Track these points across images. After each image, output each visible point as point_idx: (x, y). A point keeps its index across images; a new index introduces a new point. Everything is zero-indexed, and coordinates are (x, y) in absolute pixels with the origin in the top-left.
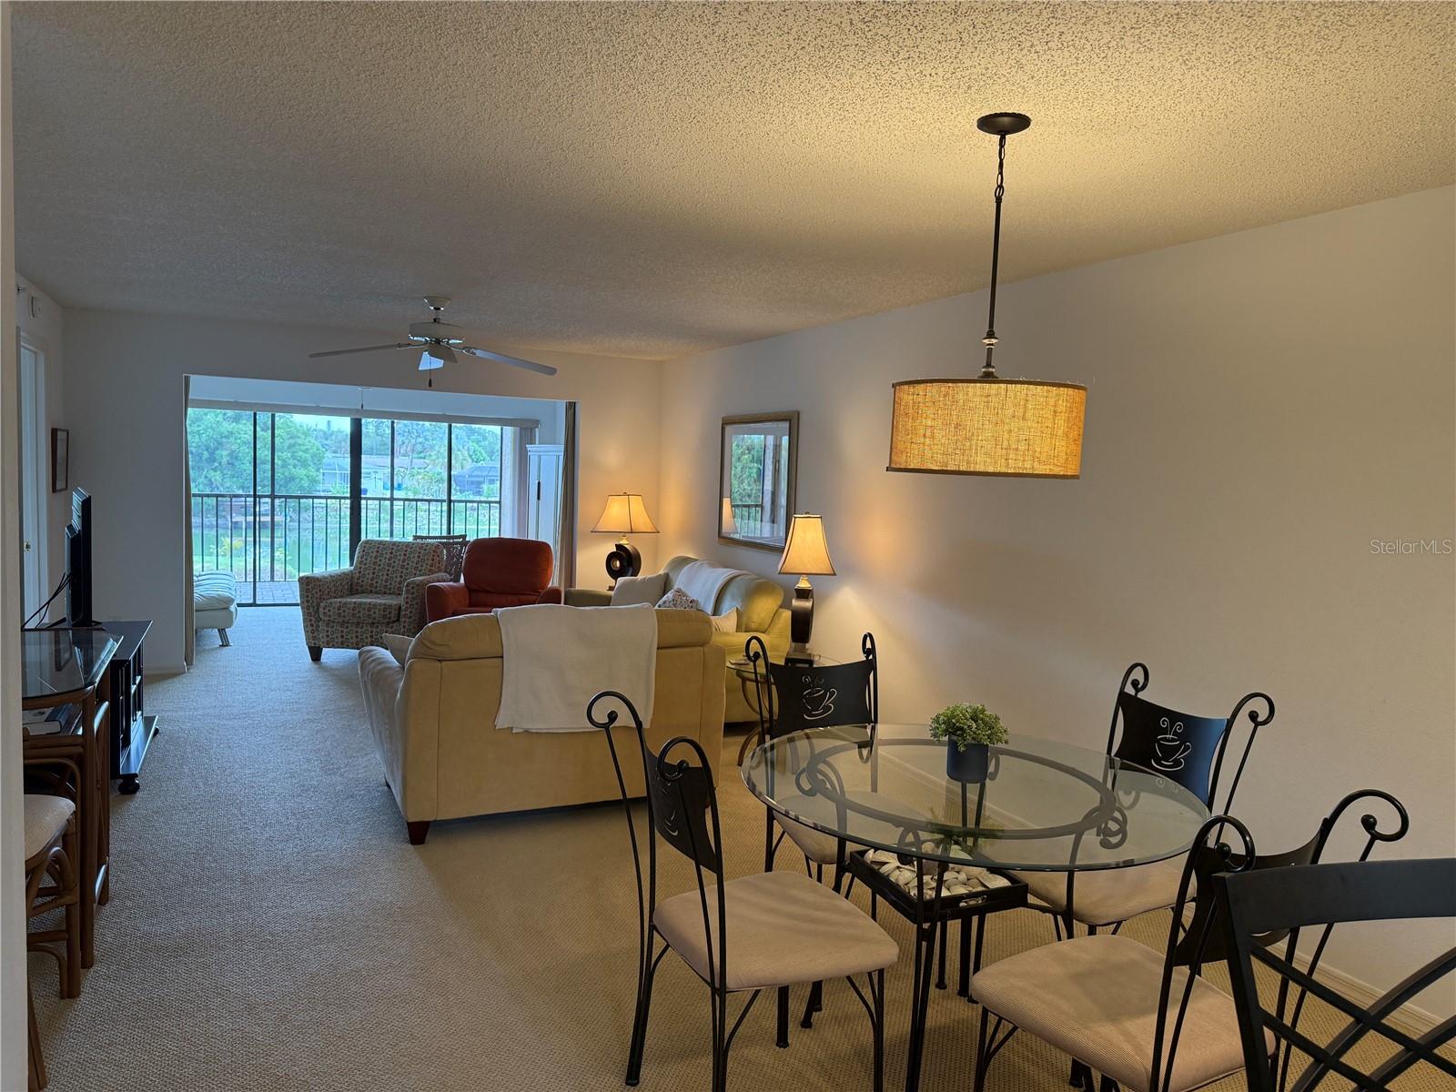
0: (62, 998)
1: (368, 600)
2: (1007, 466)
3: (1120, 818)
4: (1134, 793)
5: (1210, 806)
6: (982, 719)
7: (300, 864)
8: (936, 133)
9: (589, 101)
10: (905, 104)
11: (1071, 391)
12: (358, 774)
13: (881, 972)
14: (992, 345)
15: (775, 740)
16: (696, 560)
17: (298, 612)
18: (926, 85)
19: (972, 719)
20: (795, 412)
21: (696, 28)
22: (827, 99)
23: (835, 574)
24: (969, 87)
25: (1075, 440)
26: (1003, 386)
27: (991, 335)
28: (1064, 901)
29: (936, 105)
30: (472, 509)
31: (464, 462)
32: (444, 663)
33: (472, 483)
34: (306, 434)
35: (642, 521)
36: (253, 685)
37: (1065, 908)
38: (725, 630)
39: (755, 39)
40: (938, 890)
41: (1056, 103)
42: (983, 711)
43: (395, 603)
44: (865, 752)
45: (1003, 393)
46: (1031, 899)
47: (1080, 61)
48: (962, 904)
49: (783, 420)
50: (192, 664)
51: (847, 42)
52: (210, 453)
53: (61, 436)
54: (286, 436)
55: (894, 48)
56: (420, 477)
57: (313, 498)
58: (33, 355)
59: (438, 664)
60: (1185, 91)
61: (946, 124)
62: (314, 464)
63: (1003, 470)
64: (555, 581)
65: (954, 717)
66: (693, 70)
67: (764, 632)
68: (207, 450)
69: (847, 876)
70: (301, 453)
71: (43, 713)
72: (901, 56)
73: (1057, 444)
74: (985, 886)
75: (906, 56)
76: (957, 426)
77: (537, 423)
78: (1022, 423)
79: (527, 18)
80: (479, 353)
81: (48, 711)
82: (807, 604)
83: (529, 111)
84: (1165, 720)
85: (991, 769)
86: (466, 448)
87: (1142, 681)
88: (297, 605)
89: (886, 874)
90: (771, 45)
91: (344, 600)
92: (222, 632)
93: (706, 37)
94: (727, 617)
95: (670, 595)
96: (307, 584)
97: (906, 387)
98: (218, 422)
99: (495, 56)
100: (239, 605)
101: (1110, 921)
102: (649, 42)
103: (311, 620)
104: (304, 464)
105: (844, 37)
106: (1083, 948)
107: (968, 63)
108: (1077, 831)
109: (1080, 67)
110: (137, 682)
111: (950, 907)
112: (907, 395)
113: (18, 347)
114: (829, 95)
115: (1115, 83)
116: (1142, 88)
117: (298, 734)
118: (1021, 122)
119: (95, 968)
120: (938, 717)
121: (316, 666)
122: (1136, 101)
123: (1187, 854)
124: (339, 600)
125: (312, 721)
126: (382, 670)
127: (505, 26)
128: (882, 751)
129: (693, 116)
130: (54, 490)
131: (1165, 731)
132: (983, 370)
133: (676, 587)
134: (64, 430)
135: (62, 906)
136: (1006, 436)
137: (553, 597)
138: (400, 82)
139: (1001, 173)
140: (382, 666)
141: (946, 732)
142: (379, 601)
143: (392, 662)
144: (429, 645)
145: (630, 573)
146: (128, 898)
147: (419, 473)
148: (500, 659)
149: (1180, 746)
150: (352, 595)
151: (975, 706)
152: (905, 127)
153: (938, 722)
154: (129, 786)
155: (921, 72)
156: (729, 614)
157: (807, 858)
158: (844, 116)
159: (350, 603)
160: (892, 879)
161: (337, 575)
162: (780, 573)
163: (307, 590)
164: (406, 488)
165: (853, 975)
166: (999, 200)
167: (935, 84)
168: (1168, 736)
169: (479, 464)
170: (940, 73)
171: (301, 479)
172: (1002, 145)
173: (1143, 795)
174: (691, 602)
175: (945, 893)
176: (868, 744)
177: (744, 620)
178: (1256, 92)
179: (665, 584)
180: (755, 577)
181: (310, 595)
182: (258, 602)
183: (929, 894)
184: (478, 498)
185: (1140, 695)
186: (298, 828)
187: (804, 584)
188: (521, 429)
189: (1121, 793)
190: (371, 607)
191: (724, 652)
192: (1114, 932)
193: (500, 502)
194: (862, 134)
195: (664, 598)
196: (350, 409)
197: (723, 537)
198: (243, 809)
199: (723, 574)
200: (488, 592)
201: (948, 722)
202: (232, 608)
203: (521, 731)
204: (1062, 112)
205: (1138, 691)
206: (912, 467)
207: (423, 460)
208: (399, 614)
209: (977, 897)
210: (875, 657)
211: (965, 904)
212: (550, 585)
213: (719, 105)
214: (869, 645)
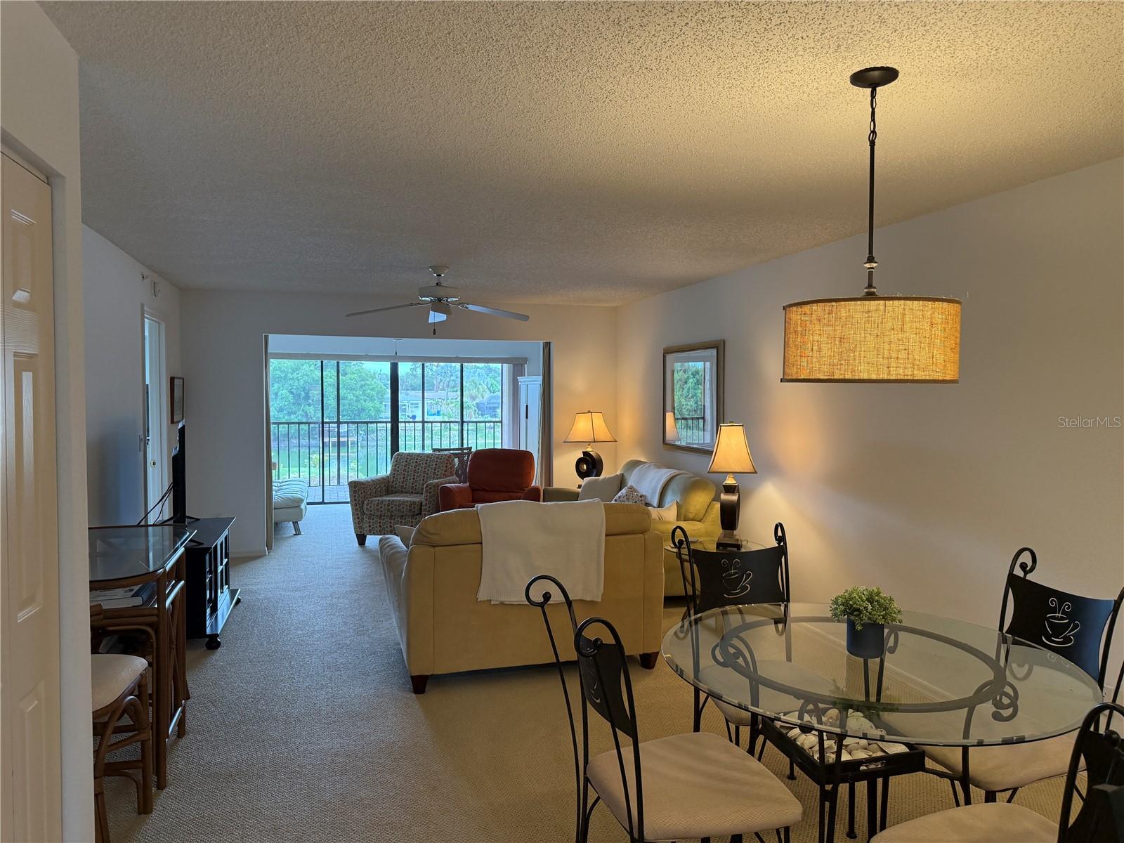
0: (140, 814)
1: (399, 498)
2: (889, 374)
3: (1012, 693)
4: (1027, 667)
5: (1101, 682)
6: (877, 601)
7: (328, 708)
8: (815, 92)
9: (519, 91)
10: (783, 68)
11: (945, 305)
12: (381, 635)
13: (787, 829)
14: (872, 268)
15: (699, 615)
16: (645, 463)
17: (348, 507)
18: (800, 48)
19: (868, 600)
20: (720, 341)
21: (593, 16)
22: (715, 69)
23: (756, 473)
24: (839, 46)
25: (952, 349)
26: (882, 302)
27: (871, 260)
28: (960, 767)
29: (811, 66)
30: (490, 428)
31: (484, 393)
32: (436, 548)
33: (490, 408)
34: (373, 378)
35: (602, 431)
36: (314, 564)
37: (961, 775)
38: (667, 520)
39: (644, 21)
40: (839, 754)
41: (920, 53)
42: (878, 594)
43: (418, 500)
44: (780, 626)
45: (882, 308)
46: (929, 763)
47: (938, 11)
48: (863, 768)
49: (712, 348)
50: (271, 549)
51: (724, 14)
52: (306, 393)
53: (177, 382)
54: (358, 379)
55: (766, 15)
56: (452, 405)
57: (377, 422)
58: (158, 324)
59: (432, 549)
60: (1042, 30)
61: (823, 83)
62: (379, 398)
63: (886, 377)
64: (537, 481)
65: (851, 599)
66: (598, 54)
67: (698, 521)
68: (304, 391)
69: (761, 738)
70: (369, 391)
71: (131, 590)
72: (774, 22)
73: (935, 352)
74: (883, 751)
75: (778, 22)
76: (841, 339)
77: (525, 360)
78: (900, 335)
79: (455, 22)
80: (471, 307)
81: (136, 588)
82: (734, 498)
83: (474, 104)
84: (1053, 600)
85: (891, 643)
86: (485, 382)
87: (1030, 564)
88: (348, 503)
89: (793, 739)
90: (659, 25)
91: (380, 499)
92: (295, 524)
93: (603, 23)
94: (669, 508)
95: (624, 491)
96: (355, 487)
97: (795, 308)
98: (311, 370)
99: (437, 58)
100: (308, 504)
101: (1008, 787)
102: (557, 32)
103: (358, 514)
104: (372, 399)
105: (721, 10)
106: (980, 814)
107: (835, 23)
108: (969, 704)
109: (939, 16)
110: (224, 564)
111: (851, 771)
112: (796, 315)
113: (143, 318)
114: (717, 66)
115: (974, 28)
116: (999, 30)
117: (341, 603)
118: (889, 75)
119: (167, 790)
120: (837, 599)
121: (361, 549)
122: (995, 44)
123: (1077, 732)
124: (378, 498)
125: (353, 592)
126: (393, 554)
127: (440, 31)
128: (794, 627)
129: (605, 96)
130: (172, 422)
131: (1054, 610)
132: (865, 290)
133: (629, 485)
134: (180, 378)
135: (138, 742)
136: (887, 347)
137: (534, 495)
138: (370, 88)
139: (873, 120)
140: (395, 550)
141: (845, 612)
142: (407, 499)
143: (402, 548)
144: (424, 533)
145: (594, 474)
146: (199, 733)
147: (452, 403)
148: (480, 545)
149: (1067, 625)
150: (388, 494)
151: (870, 589)
152: (787, 89)
153: (837, 604)
154: (213, 643)
155: (794, 36)
156: (669, 507)
157: (727, 721)
158: (733, 84)
159: (385, 501)
160: (798, 743)
161: (377, 479)
162: (708, 472)
163: (355, 492)
164: (443, 414)
165: (761, 831)
166: (872, 144)
167: (807, 46)
168: (1057, 615)
169: (495, 394)
170: (812, 36)
171: (370, 410)
172: (873, 96)
173: (1036, 668)
174: (641, 496)
175: (845, 757)
176: (782, 620)
177: (683, 511)
178: (1111, 23)
179: (621, 481)
180: (691, 475)
181: (357, 495)
182: (325, 501)
183: (831, 758)
184: (494, 420)
185: (1029, 577)
186: (331, 679)
187: (730, 481)
188: (514, 365)
189: (1014, 666)
190: (401, 503)
191: (662, 539)
192: (1009, 801)
193: (501, 422)
194: (750, 99)
195: (620, 494)
196: (390, 356)
197: (667, 444)
198: (292, 663)
199: (665, 474)
200: (486, 491)
201: (846, 603)
202: (303, 506)
203: (497, 603)
204: (926, 62)
205: (1026, 573)
206: (803, 377)
207: (455, 393)
208: (421, 509)
209: (876, 762)
210: (785, 544)
211: (865, 768)
212: (533, 484)
213: (625, 84)
214: (780, 534)
